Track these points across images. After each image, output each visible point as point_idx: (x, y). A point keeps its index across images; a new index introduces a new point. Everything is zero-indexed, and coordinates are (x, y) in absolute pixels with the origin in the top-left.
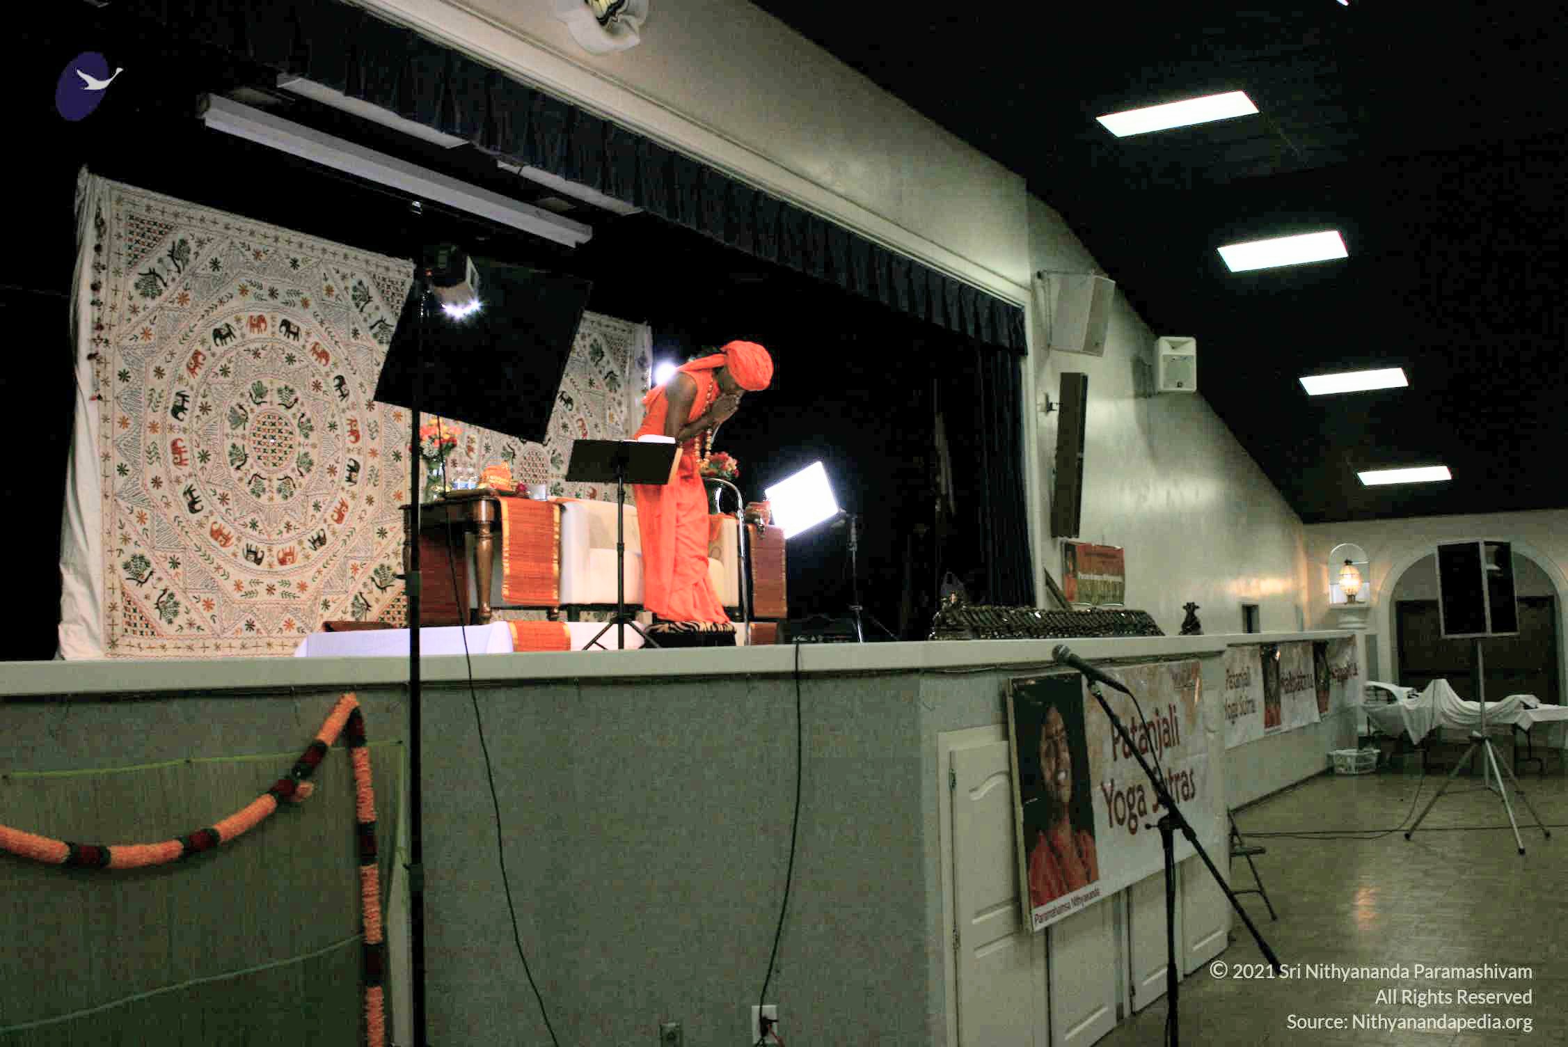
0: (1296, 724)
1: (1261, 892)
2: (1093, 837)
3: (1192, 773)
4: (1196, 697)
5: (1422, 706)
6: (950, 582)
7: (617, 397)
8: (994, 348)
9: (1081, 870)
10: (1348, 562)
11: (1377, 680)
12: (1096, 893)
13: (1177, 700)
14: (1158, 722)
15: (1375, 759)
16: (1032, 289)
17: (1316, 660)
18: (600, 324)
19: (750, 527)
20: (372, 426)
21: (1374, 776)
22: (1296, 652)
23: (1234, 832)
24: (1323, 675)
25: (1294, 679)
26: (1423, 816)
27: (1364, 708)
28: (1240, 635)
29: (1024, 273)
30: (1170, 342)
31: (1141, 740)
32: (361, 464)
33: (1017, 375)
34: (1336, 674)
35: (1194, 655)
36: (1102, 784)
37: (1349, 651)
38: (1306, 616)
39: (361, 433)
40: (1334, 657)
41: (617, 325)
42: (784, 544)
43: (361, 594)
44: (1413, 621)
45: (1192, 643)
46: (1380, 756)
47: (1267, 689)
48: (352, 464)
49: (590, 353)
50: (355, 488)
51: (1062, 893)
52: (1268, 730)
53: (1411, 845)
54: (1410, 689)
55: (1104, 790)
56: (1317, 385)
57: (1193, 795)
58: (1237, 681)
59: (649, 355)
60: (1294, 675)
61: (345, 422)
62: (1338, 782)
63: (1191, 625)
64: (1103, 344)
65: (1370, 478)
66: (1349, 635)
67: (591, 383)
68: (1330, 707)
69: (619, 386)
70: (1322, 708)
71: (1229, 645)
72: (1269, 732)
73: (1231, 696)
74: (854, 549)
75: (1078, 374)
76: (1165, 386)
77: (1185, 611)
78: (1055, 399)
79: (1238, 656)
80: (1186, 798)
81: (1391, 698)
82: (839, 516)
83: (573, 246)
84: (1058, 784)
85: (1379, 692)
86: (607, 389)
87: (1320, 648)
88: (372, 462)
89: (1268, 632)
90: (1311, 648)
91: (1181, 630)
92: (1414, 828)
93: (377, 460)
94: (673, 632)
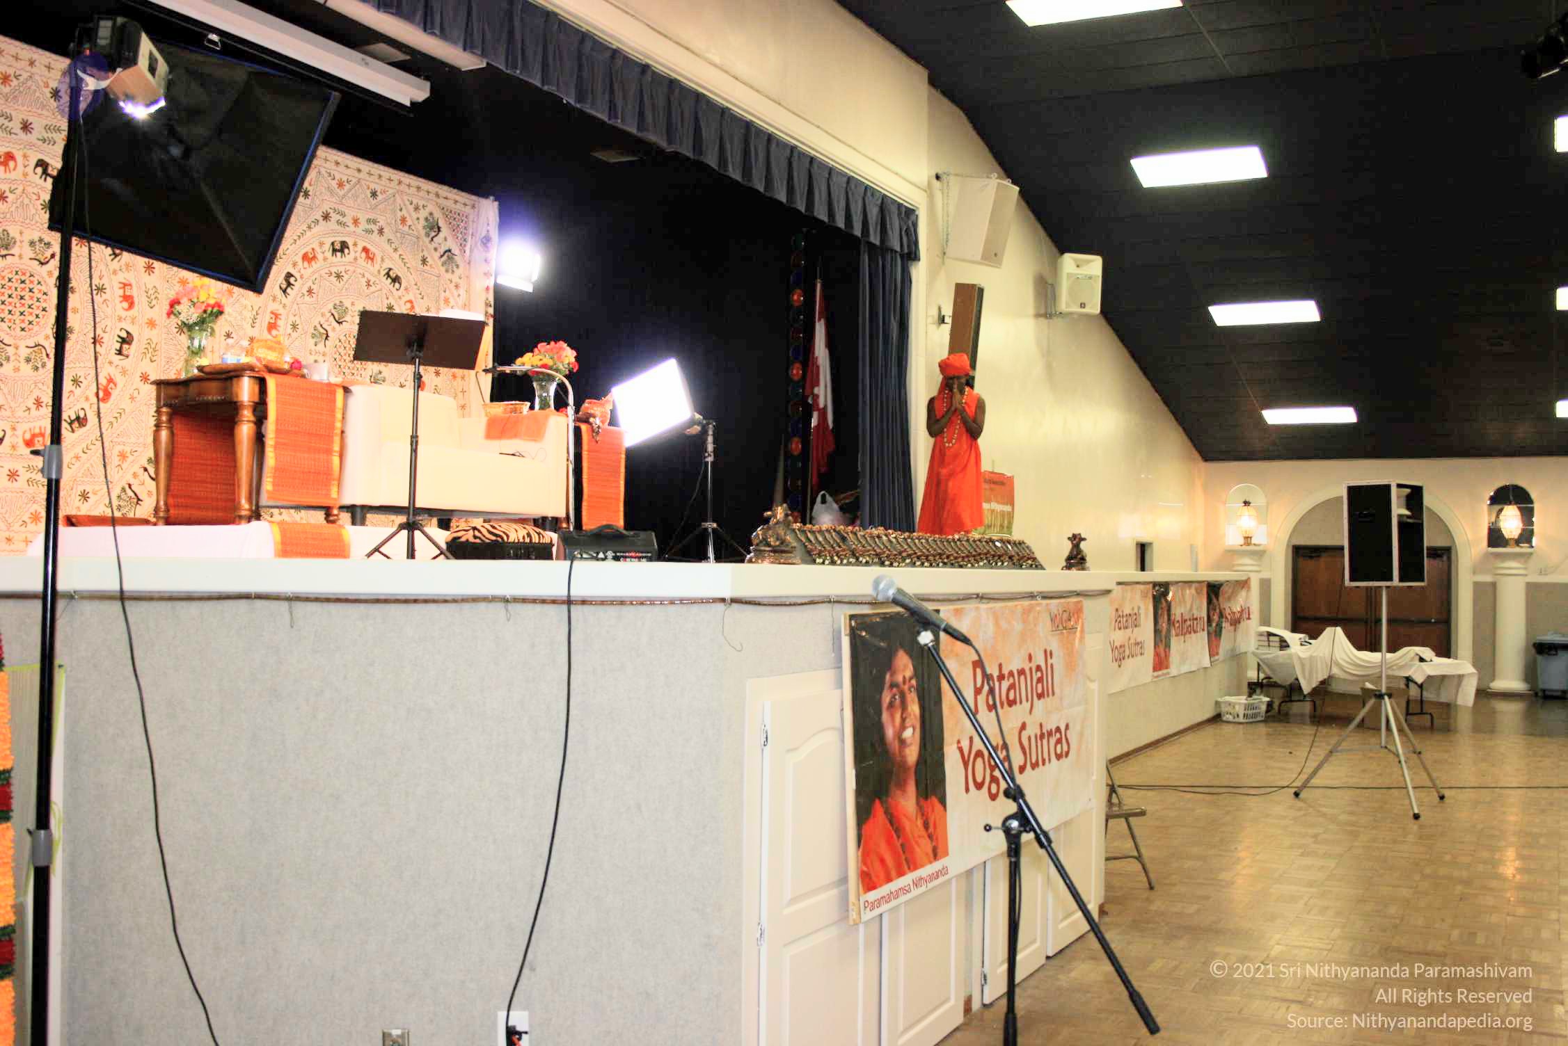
0: (1185, 668)
1: (1139, 858)
2: (945, 806)
3: (1067, 727)
4: (1077, 641)
5: (1315, 654)
6: (824, 501)
7: (455, 279)
8: (883, 249)
9: (926, 846)
10: (1246, 503)
11: (1269, 626)
12: (944, 871)
13: (1054, 645)
14: (1031, 669)
15: (1264, 707)
16: (929, 190)
17: (1210, 602)
18: (437, 195)
19: (584, 427)
20: (151, 292)
21: (1262, 725)
22: (1189, 592)
23: (1112, 789)
24: (1216, 618)
25: (1186, 621)
26: (1314, 773)
27: (1254, 653)
28: (1133, 573)
29: (922, 172)
30: (1075, 260)
31: (1009, 690)
32: (135, 335)
33: (907, 281)
34: (1229, 617)
35: (1078, 594)
36: (959, 742)
37: (1243, 593)
38: (1201, 557)
39: (136, 300)
40: (1229, 599)
41: (458, 198)
42: (624, 449)
43: (130, 486)
44: (1308, 565)
45: (1076, 580)
46: (1270, 705)
47: (1157, 631)
48: (124, 335)
49: (424, 227)
50: (125, 363)
51: (901, 874)
52: (1156, 674)
53: (1299, 804)
54: (1302, 636)
55: (961, 749)
56: (1226, 315)
57: (1067, 754)
58: (1125, 621)
59: (494, 233)
60: (1187, 617)
61: (117, 286)
62: (1227, 730)
63: (1076, 559)
64: (1003, 255)
65: (1276, 417)
66: (1244, 578)
67: (424, 261)
68: (1221, 651)
69: (458, 266)
70: (1213, 652)
71: (1119, 584)
72: (1157, 677)
73: (1119, 637)
74: (710, 459)
75: (973, 286)
76: (1068, 305)
77: (1069, 542)
78: (948, 311)
79: (1129, 595)
80: (1059, 757)
81: (1284, 645)
82: (692, 423)
83: (408, 104)
84: (902, 742)
85: (1272, 638)
86: (443, 269)
87: (1213, 590)
88: (148, 333)
89: (1160, 571)
90: (1205, 589)
91: (1064, 564)
92: (1304, 786)
93: (155, 332)
94: (478, 541)
